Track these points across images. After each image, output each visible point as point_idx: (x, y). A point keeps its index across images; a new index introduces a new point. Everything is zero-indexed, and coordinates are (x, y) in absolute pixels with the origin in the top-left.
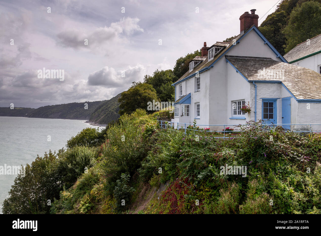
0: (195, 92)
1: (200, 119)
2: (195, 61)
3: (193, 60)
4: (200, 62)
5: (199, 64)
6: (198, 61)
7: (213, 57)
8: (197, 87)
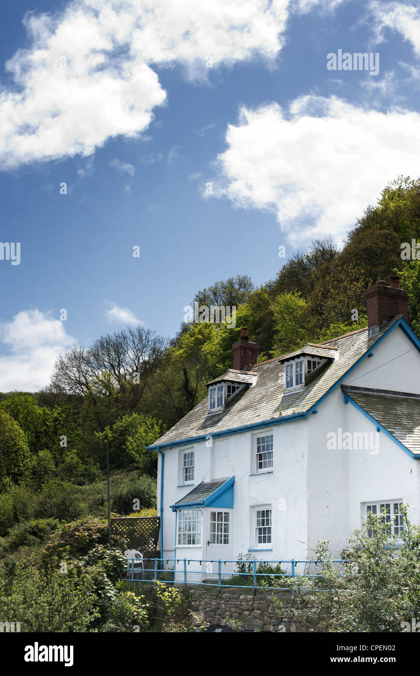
0: (251, 475)
1: (272, 550)
2: (230, 384)
3: (224, 381)
4: (242, 387)
5: (241, 391)
6: (236, 385)
7: (301, 382)
8: (255, 461)
